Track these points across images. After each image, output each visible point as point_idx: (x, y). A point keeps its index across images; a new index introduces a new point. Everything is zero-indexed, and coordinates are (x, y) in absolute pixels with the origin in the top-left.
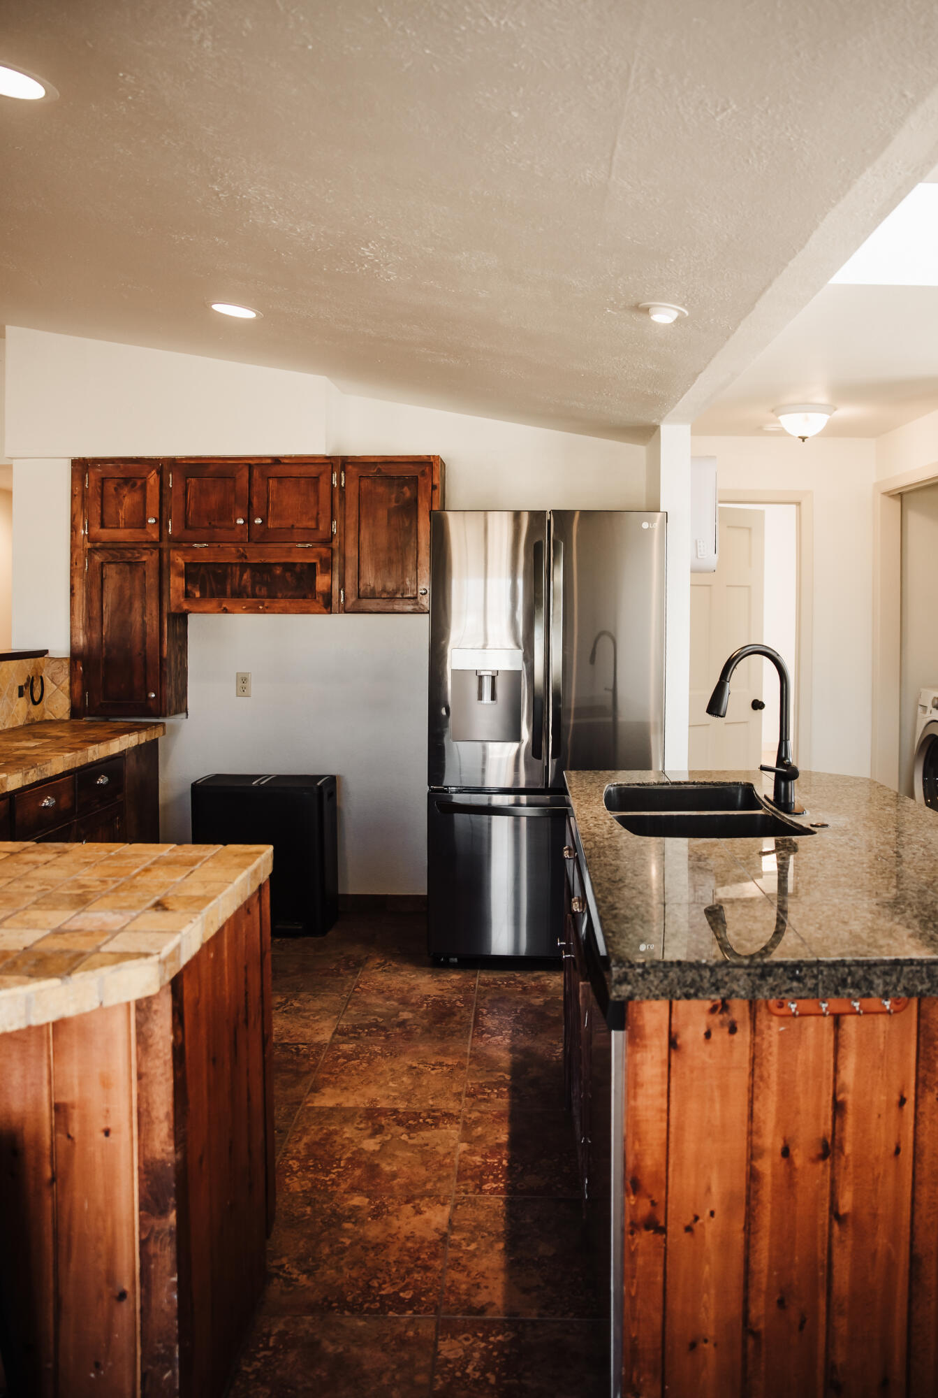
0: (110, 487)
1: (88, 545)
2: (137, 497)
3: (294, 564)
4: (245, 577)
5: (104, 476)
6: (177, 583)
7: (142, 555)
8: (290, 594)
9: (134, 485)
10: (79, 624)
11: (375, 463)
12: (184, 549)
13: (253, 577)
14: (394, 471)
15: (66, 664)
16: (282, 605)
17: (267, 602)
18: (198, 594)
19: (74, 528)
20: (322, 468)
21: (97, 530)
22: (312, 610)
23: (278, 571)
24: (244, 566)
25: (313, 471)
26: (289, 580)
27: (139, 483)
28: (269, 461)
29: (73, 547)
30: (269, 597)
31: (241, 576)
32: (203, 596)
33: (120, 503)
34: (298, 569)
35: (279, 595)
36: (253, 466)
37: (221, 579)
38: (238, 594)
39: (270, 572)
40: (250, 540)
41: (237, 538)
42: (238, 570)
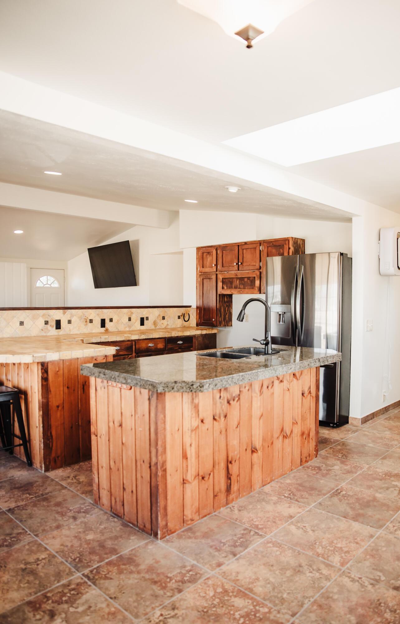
0: (205, 254)
1: (200, 274)
2: (211, 258)
3: (250, 277)
4: (237, 282)
5: (203, 252)
6: (220, 284)
7: (212, 276)
8: (249, 287)
9: (210, 254)
10: (198, 298)
11: (272, 242)
12: (222, 274)
13: (239, 282)
14: (277, 244)
15: (195, 310)
16: (246, 291)
17: (243, 290)
18: (226, 288)
19: (197, 269)
20: (257, 245)
21: (201, 269)
22: (254, 292)
23: (246, 280)
24: (237, 278)
25: (254, 246)
26: (249, 282)
27: (211, 254)
28: (243, 244)
29: (197, 274)
30: (244, 288)
31: (236, 281)
32: (227, 289)
33: (207, 260)
34: (251, 279)
35: (246, 288)
36: (238, 246)
37: (231, 283)
38: (236, 288)
39: (243, 280)
40: (238, 270)
41: (235, 270)
42: (235, 280)
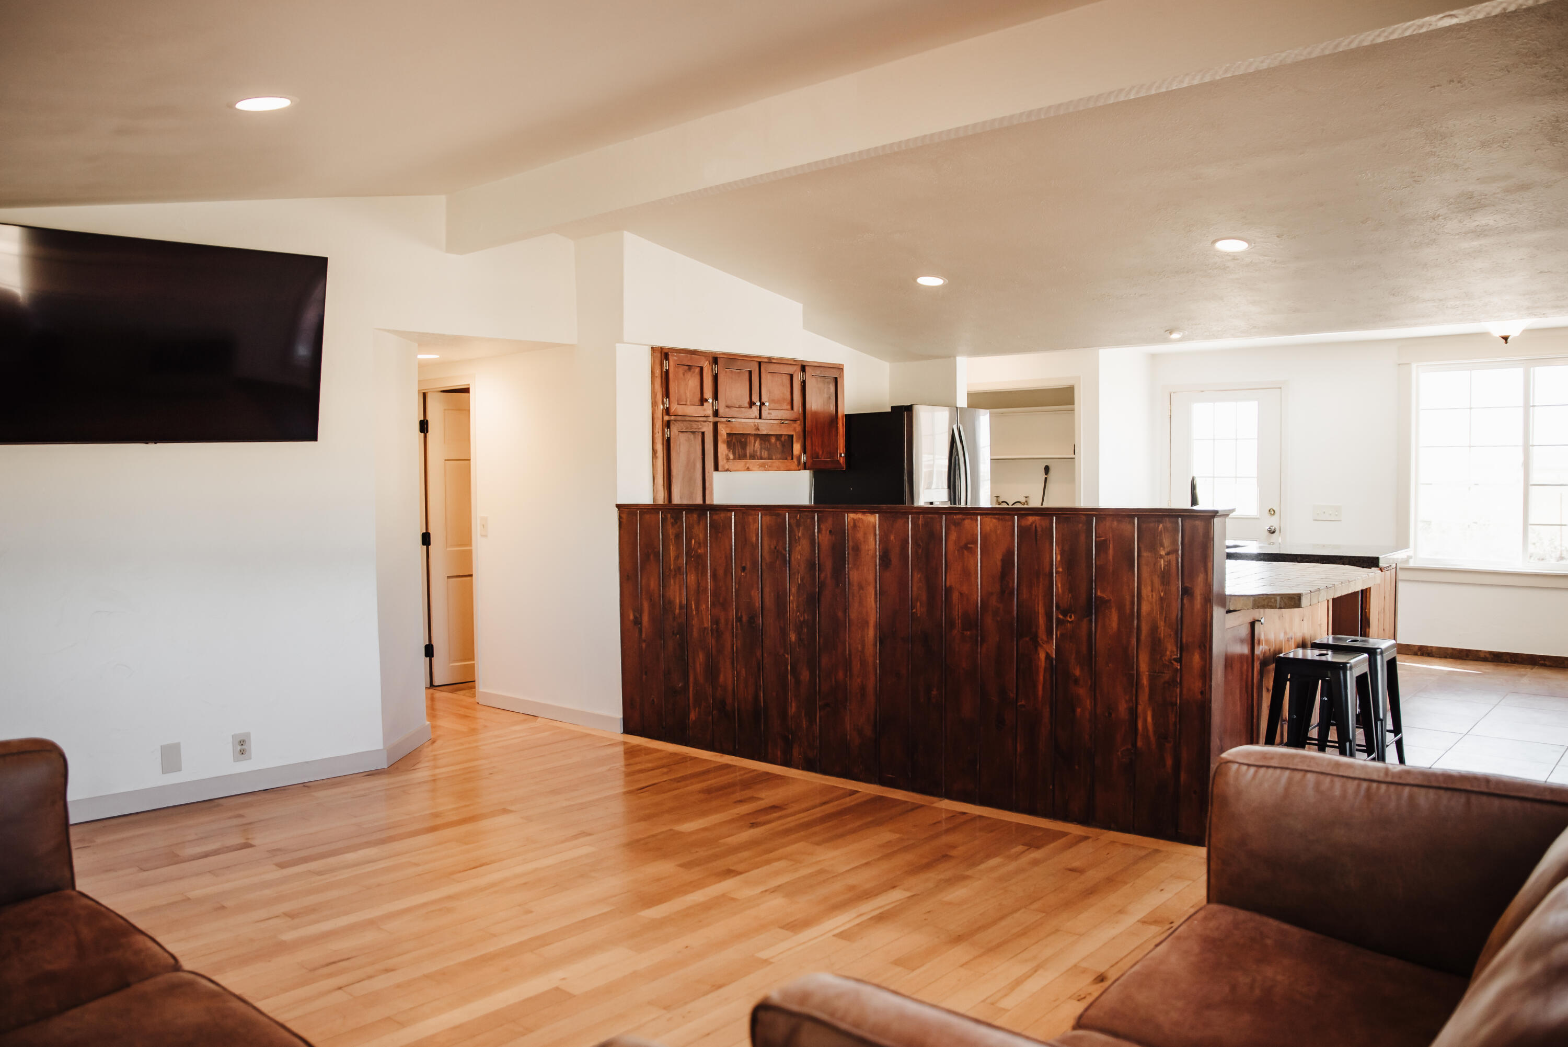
1: (670, 418)
2: (696, 381)
3: (781, 435)
4: (756, 444)
5: (678, 363)
6: (722, 449)
8: (781, 456)
9: (694, 372)
11: (819, 367)
12: (727, 424)
13: (761, 444)
14: (827, 373)
16: (777, 465)
17: (769, 462)
18: (732, 457)
19: (656, 404)
20: (795, 368)
21: (676, 406)
22: (791, 468)
23: (773, 440)
24: (757, 436)
25: (790, 369)
26: (779, 446)
27: (697, 369)
28: (768, 361)
29: (655, 418)
30: (769, 458)
31: (755, 443)
32: (734, 459)
33: (688, 385)
34: (783, 439)
35: (774, 457)
36: (760, 363)
37: (744, 445)
38: (753, 457)
39: (769, 441)
40: (760, 418)
41: (753, 416)
42: (752, 439)
